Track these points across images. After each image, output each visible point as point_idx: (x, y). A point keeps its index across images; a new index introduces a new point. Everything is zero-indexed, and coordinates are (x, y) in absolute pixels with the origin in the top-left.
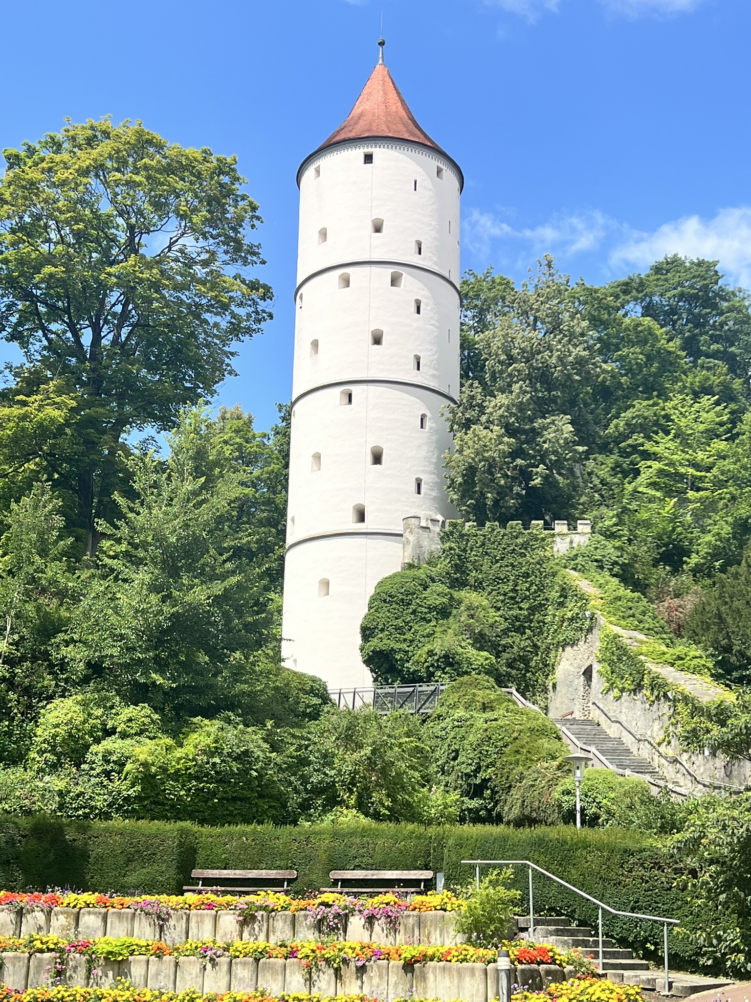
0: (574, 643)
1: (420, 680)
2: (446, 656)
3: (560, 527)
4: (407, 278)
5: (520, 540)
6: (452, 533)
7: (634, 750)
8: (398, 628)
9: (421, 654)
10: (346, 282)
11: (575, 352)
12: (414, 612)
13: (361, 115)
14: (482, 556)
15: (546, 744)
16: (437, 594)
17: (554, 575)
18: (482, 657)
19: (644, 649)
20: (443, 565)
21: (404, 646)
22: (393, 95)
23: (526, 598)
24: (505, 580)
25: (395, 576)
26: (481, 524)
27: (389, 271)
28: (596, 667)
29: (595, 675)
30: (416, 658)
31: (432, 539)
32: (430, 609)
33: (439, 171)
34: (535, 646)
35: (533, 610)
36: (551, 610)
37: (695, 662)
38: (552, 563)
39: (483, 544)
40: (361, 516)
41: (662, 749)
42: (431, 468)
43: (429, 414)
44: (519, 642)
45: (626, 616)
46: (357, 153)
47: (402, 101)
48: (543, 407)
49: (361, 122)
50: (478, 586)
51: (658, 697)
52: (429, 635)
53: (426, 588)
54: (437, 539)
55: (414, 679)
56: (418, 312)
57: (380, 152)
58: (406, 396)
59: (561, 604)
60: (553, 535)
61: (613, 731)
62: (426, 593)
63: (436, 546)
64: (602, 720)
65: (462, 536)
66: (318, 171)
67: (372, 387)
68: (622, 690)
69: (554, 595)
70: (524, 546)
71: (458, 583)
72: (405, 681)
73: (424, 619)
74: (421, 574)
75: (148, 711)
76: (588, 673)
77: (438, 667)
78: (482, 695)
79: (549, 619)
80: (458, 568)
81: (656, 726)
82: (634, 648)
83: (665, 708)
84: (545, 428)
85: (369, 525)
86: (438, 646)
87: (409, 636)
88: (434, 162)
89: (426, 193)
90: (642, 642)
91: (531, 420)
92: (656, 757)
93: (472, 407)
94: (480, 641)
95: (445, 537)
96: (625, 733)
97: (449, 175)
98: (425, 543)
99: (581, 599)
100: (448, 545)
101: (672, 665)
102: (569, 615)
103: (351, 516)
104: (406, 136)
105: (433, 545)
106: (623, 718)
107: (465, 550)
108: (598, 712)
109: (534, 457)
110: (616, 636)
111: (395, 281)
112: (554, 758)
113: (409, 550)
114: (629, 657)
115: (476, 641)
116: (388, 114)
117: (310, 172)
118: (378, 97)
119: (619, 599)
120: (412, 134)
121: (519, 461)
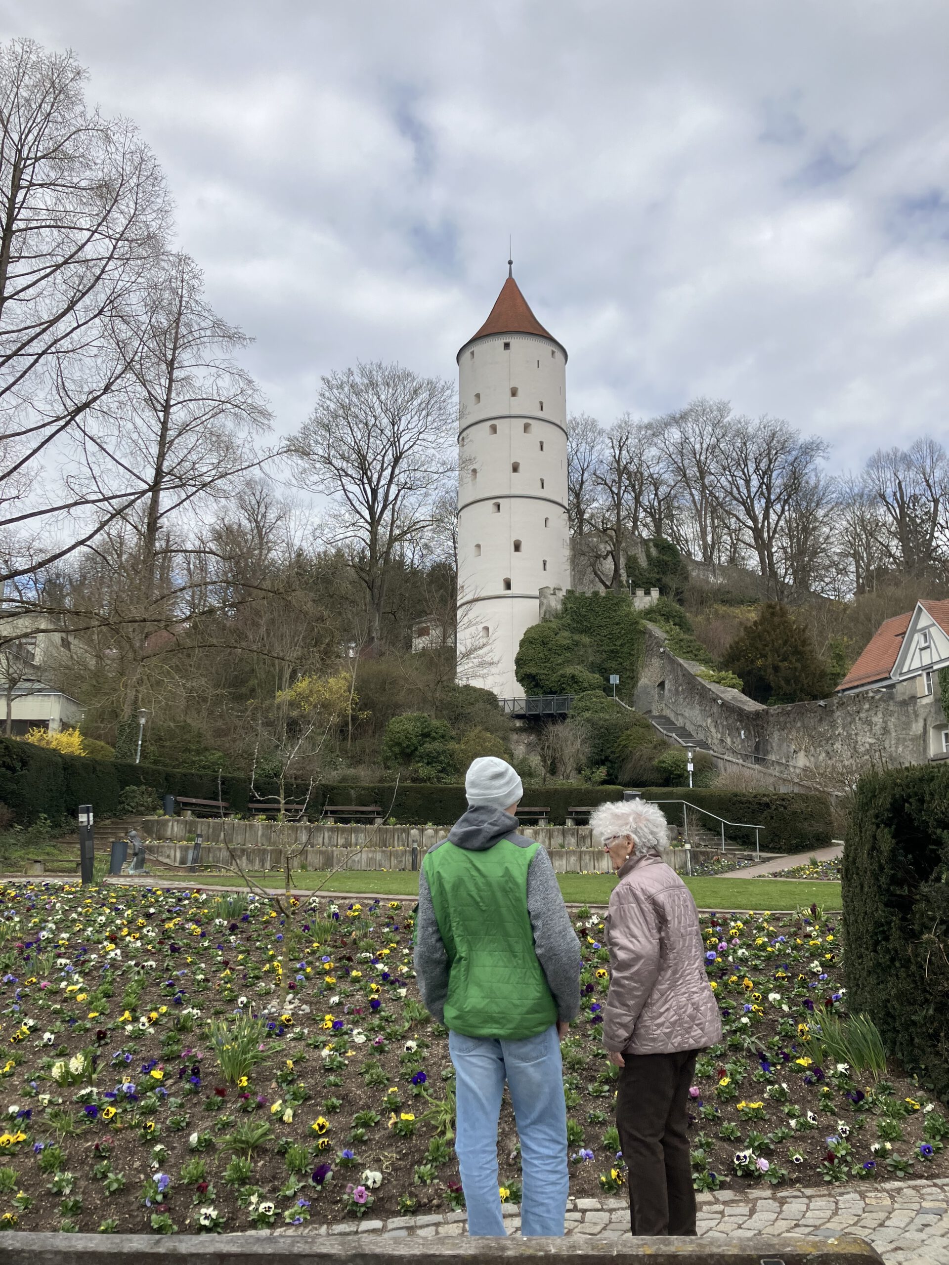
1: (555, 693)
2: (573, 678)
3: (640, 593)
4: (535, 427)
5: (614, 602)
6: (570, 597)
7: (694, 734)
9: (556, 676)
10: (494, 429)
12: (550, 650)
13: (500, 315)
14: (590, 612)
16: (564, 638)
17: (636, 623)
19: (700, 673)
20: (566, 619)
21: (545, 671)
22: (520, 300)
27: (522, 422)
28: (667, 683)
29: (666, 687)
30: (552, 679)
31: (558, 602)
32: (561, 647)
33: (553, 353)
37: (732, 681)
38: (634, 616)
39: (590, 604)
40: (508, 586)
42: (552, 553)
43: (550, 517)
45: (687, 652)
46: (499, 342)
49: (500, 321)
50: (588, 631)
51: (710, 703)
52: (560, 664)
53: (557, 634)
54: (562, 601)
55: (551, 691)
56: (542, 449)
57: (515, 341)
58: (536, 506)
60: (635, 598)
61: (680, 722)
62: (558, 637)
63: (560, 606)
64: (672, 715)
65: (576, 599)
66: (473, 354)
67: (513, 500)
70: (617, 605)
71: (576, 630)
73: (557, 654)
74: (551, 624)
76: (661, 686)
77: (567, 685)
80: (575, 620)
81: (709, 720)
83: (715, 709)
85: (514, 590)
86: (568, 670)
87: (547, 665)
88: (550, 348)
89: (545, 368)
90: (698, 669)
92: (709, 739)
95: (567, 600)
96: (688, 724)
97: (559, 355)
98: (554, 604)
99: (654, 640)
100: (567, 605)
101: (719, 683)
103: (502, 585)
104: (532, 331)
106: (686, 714)
107: (578, 608)
108: (669, 710)
110: (680, 665)
111: (526, 427)
112: (652, 741)
113: (543, 609)
116: (518, 314)
117: (467, 355)
118: (509, 302)
119: (682, 641)
120: (535, 329)
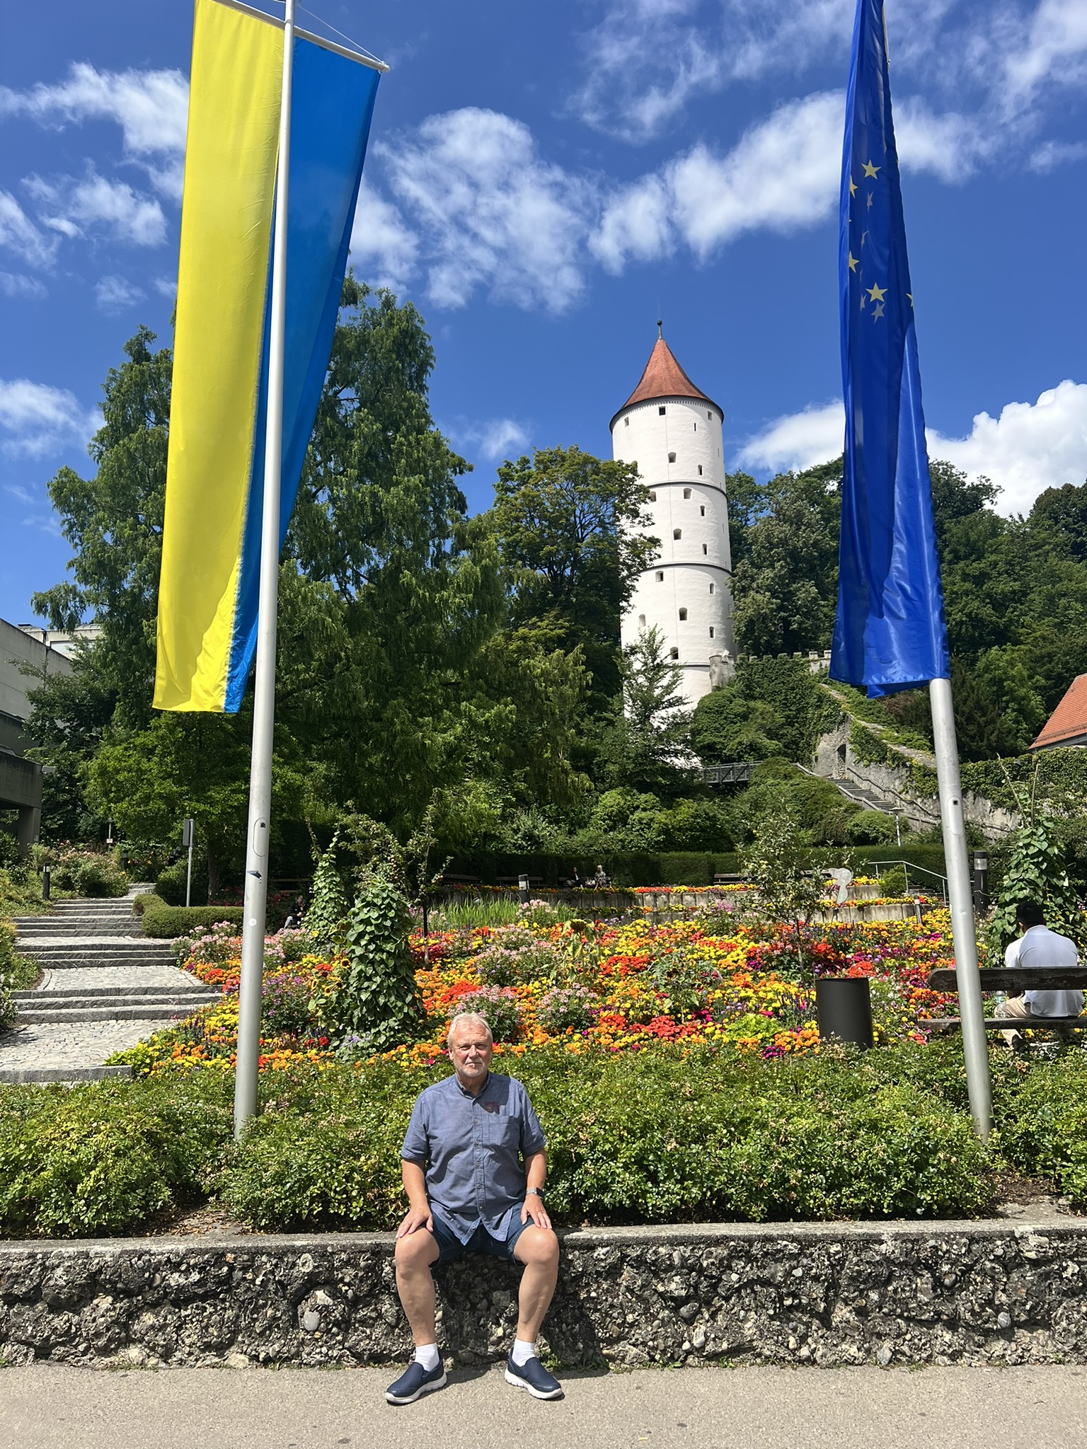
0: (829, 731)
1: (734, 760)
2: (751, 745)
3: (813, 656)
4: (694, 492)
5: (787, 666)
6: (742, 664)
7: (881, 797)
8: (716, 729)
9: (733, 744)
11: (813, 536)
12: (725, 718)
13: (653, 378)
14: (763, 678)
15: (834, 797)
16: (738, 705)
17: (812, 687)
18: (772, 745)
19: (884, 735)
20: (739, 686)
21: (721, 740)
22: (672, 362)
23: (794, 703)
24: (779, 693)
25: (710, 695)
26: (760, 658)
27: (681, 489)
28: (849, 746)
29: (848, 752)
30: (729, 747)
31: (729, 669)
32: (736, 715)
33: (710, 414)
34: (802, 734)
35: (798, 711)
36: (811, 710)
37: (918, 743)
38: (810, 680)
39: (763, 670)
40: (676, 655)
41: (903, 796)
42: (719, 619)
43: (715, 584)
44: (791, 732)
45: (868, 714)
46: (655, 408)
47: (680, 368)
48: (794, 575)
49: (654, 385)
50: (762, 697)
51: (898, 766)
52: (736, 732)
53: (731, 702)
54: (733, 669)
55: (729, 760)
56: (703, 514)
57: (669, 407)
58: (699, 572)
59: (819, 707)
60: (809, 661)
61: (864, 786)
62: (732, 705)
63: (733, 674)
64: (856, 779)
65: (748, 665)
66: (627, 421)
67: (676, 569)
68: (871, 761)
69: (813, 700)
70: (790, 669)
71: (750, 697)
72: (723, 762)
73: (732, 722)
74: (725, 692)
75: (653, 796)
76: (842, 750)
77: (746, 752)
78: (782, 770)
79: (809, 716)
80: (748, 687)
81: (897, 783)
82: (877, 734)
83: (903, 772)
84: (798, 589)
85: (682, 660)
86: (746, 738)
87: (723, 733)
88: (706, 410)
89: (702, 433)
90: (881, 730)
91: (788, 585)
92: (898, 801)
93: (745, 577)
94: (771, 734)
95: (738, 667)
96: (873, 786)
97: (716, 416)
98: (726, 672)
99: (833, 703)
100: (740, 672)
101: (905, 745)
102: (825, 713)
103: (670, 655)
104: (687, 394)
105: (730, 673)
106: (871, 778)
107: (750, 675)
108: (852, 774)
109: (792, 610)
110: (864, 728)
111: (687, 494)
112: (841, 806)
113: (715, 678)
114: (875, 741)
115: (768, 734)
116: (672, 377)
117: (621, 422)
118: (662, 364)
119: (862, 703)
120: (690, 391)
121: (782, 614)
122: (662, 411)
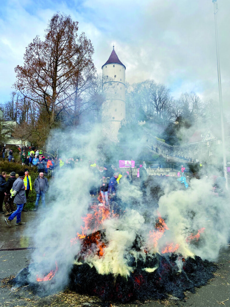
10: (111, 84)
13: (112, 58)
33: (123, 68)
42: (123, 112)
43: (122, 104)
46: (112, 65)
56: (121, 89)
66: (106, 67)
85: (115, 119)
89: (122, 71)
103: (112, 118)
104: (119, 63)
116: (116, 59)
118: (114, 56)
122: (114, 66)
